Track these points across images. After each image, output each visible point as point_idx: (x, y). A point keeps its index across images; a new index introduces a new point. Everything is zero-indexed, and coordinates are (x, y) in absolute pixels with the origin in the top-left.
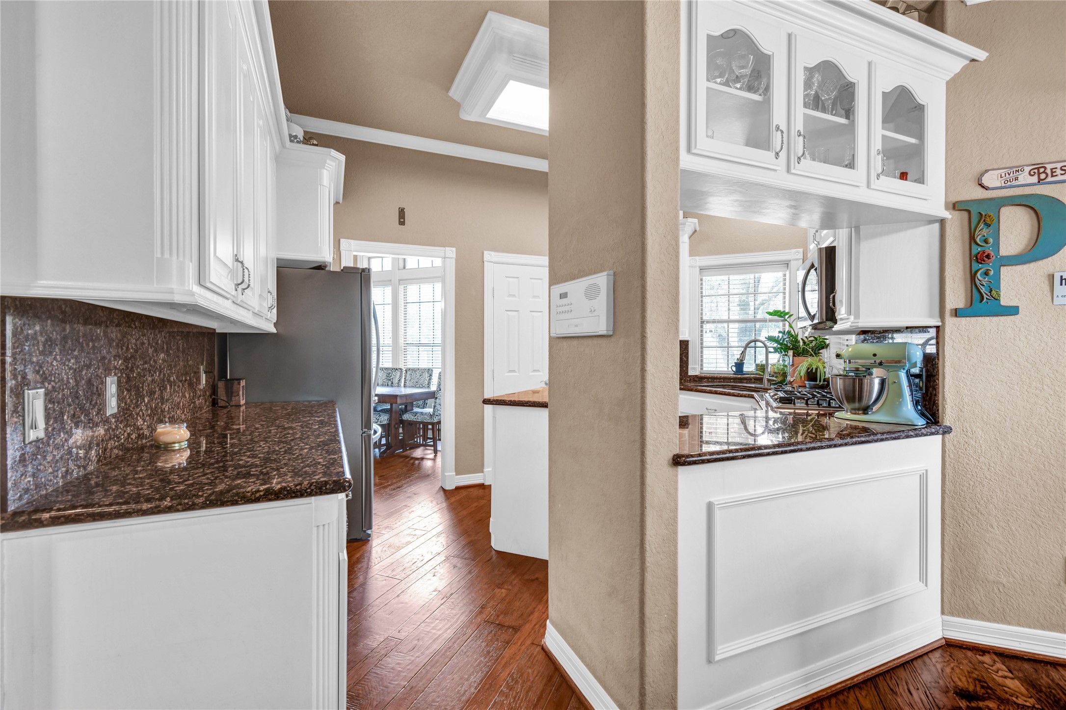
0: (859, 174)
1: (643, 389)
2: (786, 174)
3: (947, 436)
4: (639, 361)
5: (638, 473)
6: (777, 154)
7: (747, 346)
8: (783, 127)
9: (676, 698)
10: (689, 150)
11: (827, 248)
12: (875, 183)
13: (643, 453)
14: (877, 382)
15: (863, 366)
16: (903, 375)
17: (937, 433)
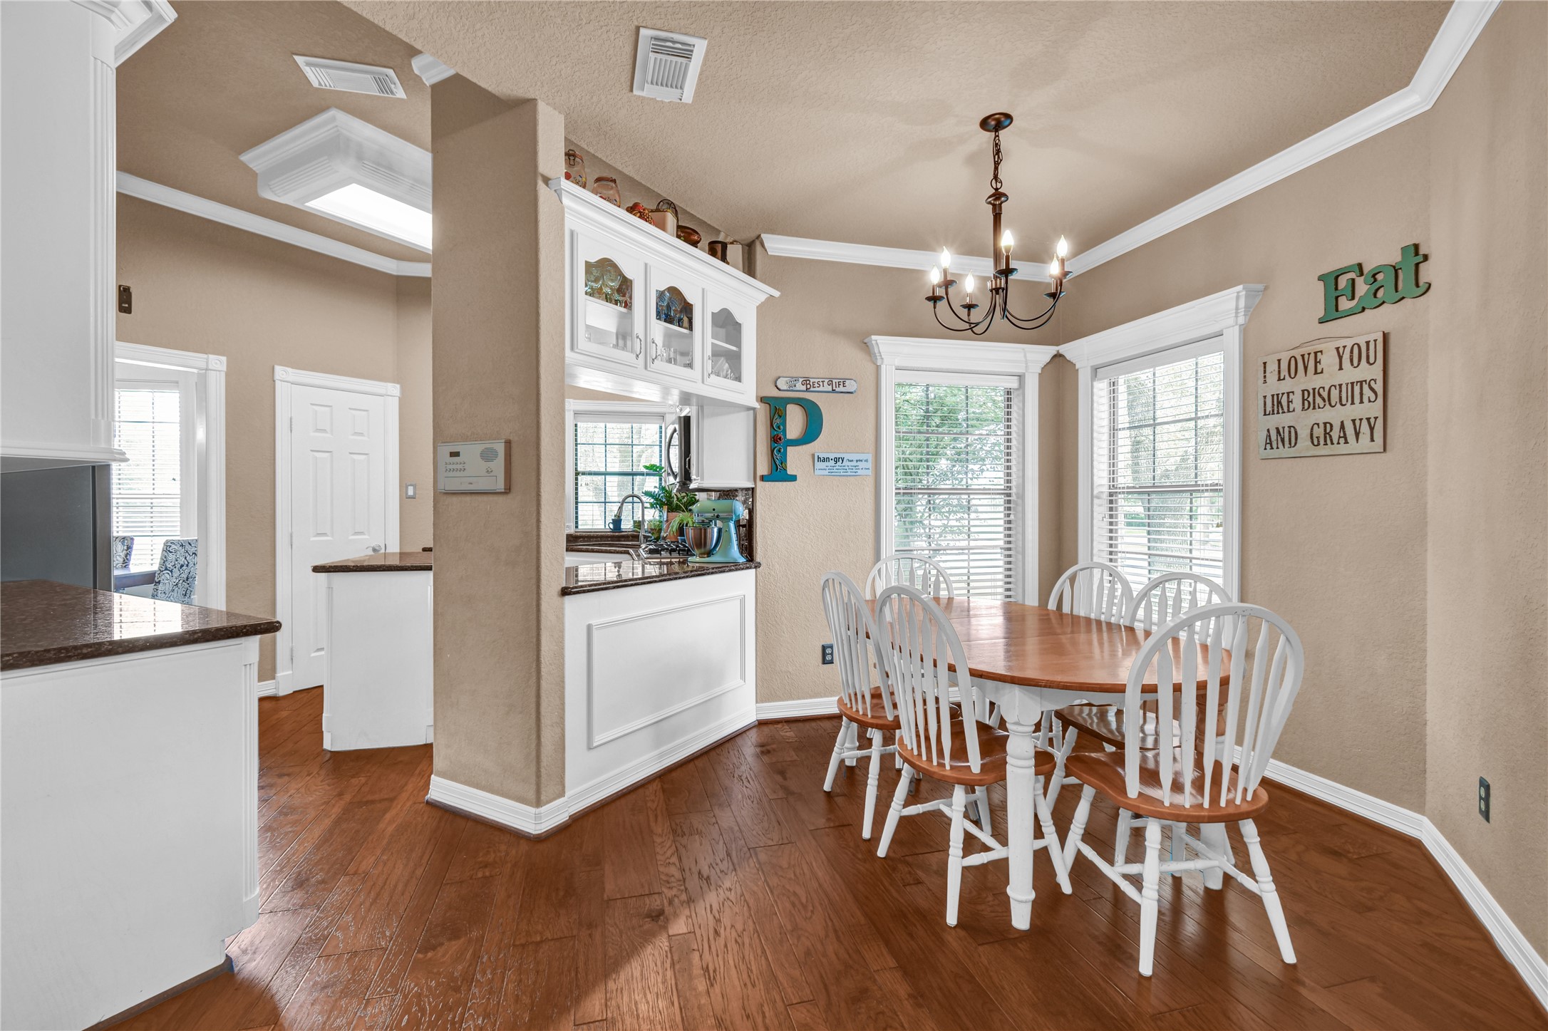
0: (696, 373)
1: (538, 536)
2: (644, 370)
3: (758, 569)
4: (535, 515)
5: (534, 603)
6: (638, 356)
7: (623, 502)
8: (642, 337)
9: (564, 777)
10: (572, 349)
11: (685, 417)
12: (708, 381)
13: (538, 587)
14: (716, 530)
15: (707, 519)
16: (732, 525)
17: (750, 568)
